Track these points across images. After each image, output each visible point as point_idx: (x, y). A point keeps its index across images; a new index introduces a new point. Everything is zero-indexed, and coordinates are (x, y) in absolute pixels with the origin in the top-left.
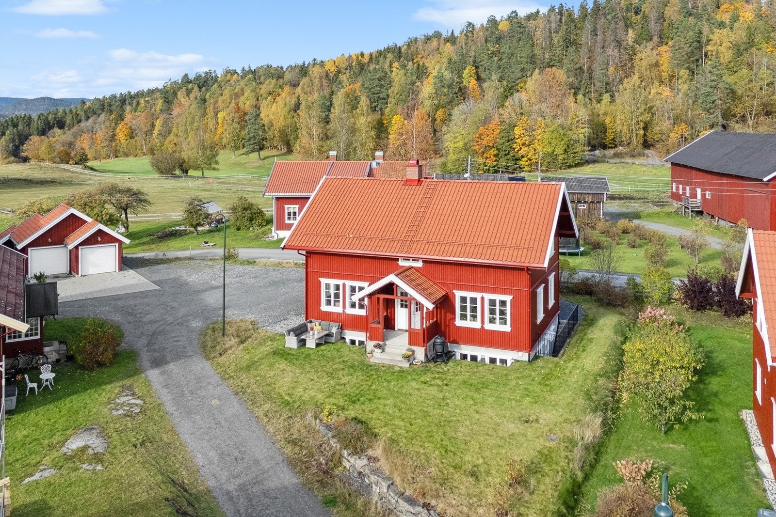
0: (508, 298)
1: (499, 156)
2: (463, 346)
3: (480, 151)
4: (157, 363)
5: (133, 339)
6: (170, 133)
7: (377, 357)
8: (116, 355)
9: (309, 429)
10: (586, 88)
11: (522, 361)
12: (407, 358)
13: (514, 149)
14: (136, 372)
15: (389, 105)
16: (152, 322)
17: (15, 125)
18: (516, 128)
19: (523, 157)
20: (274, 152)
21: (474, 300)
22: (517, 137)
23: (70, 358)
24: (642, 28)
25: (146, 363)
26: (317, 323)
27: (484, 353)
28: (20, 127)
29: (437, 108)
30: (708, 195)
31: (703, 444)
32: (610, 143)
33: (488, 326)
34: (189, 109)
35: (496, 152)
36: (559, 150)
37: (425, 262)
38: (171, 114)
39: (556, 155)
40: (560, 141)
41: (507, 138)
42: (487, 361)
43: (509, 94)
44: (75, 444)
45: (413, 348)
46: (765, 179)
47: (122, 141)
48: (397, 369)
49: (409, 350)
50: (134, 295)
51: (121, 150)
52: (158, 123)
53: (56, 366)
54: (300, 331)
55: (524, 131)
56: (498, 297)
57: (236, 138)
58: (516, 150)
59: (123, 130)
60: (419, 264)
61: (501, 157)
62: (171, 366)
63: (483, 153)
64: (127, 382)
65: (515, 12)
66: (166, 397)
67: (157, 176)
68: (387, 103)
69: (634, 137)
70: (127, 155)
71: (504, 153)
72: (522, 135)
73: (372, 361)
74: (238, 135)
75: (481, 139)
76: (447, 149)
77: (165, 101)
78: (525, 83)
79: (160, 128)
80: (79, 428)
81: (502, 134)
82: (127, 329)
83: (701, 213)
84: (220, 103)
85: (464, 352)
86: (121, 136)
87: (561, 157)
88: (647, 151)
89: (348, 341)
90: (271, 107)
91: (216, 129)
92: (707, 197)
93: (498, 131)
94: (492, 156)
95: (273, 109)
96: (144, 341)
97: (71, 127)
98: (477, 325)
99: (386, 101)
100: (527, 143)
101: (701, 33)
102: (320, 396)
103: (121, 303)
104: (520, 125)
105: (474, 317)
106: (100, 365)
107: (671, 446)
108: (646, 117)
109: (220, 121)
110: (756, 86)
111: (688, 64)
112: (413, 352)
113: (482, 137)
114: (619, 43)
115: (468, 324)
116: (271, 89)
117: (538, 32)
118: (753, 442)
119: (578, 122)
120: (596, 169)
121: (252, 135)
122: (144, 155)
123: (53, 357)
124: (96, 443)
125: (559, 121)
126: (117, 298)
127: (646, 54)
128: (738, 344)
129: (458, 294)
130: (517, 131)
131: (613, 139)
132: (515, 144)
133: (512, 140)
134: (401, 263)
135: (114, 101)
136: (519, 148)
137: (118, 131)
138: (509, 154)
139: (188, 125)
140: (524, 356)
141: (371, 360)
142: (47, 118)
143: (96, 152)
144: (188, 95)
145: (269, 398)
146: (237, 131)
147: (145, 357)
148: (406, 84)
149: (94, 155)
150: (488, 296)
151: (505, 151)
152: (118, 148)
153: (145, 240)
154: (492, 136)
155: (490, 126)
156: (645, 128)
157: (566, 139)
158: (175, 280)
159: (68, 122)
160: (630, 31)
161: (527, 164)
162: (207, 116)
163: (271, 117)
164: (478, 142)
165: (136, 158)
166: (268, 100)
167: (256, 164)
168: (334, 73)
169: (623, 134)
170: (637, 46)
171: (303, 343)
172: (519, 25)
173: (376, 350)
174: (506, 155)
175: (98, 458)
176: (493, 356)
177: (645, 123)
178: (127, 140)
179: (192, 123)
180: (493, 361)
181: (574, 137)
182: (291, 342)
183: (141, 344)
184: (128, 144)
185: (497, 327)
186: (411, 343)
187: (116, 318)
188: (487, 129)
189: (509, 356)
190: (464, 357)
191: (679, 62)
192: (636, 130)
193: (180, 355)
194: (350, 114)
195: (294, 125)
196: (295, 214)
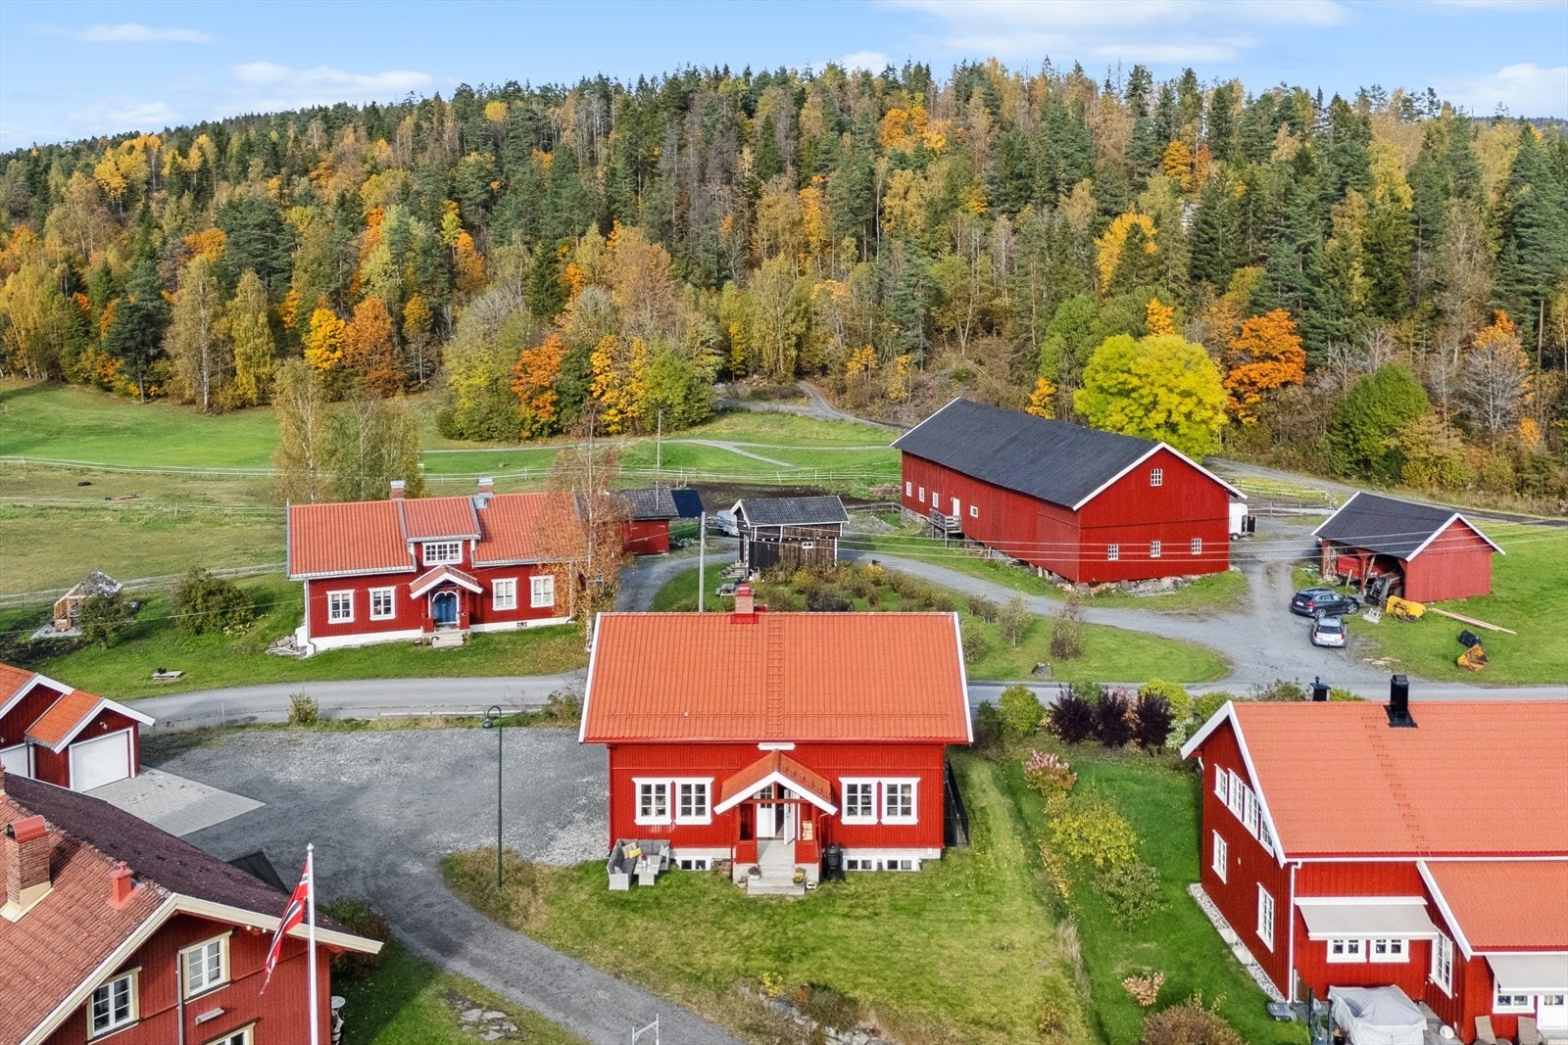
0: (914, 781)
1: (562, 405)
2: (851, 851)
3: (526, 396)
7: (756, 887)
10: (687, 266)
11: (933, 861)
12: (798, 882)
13: (592, 392)
15: (293, 284)
18: (595, 355)
19: (609, 407)
21: (865, 788)
22: (597, 371)
24: (766, 146)
26: (634, 844)
27: (878, 857)
29: (404, 297)
30: (974, 512)
31: (1173, 937)
32: (738, 369)
33: (887, 820)
35: (555, 397)
36: (676, 396)
37: (799, 744)
39: (670, 406)
40: (678, 381)
41: (577, 373)
42: (885, 867)
43: (547, 272)
45: (803, 866)
46: (1075, 508)
48: (791, 900)
49: (799, 870)
50: (240, 826)
55: (609, 361)
56: (900, 782)
58: (595, 395)
60: (791, 747)
61: (566, 406)
63: (531, 398)
64: (441, 987)
65: (516, 83)
68: (289, 279)
69: (782, 361)
71: (572, 400)
72: (607, 369)
73: (751, 892)
75: (526, 373)
76: (452, 388)
78: (571, 246)
81: (568, 366)
83: (961, 536)
85: (853, 858)
87: (679, 409)
88: (804, 385)
89: (679, 863)
92: (972, 514)
93: (559, 359)
94: (548, 405)
98: (870, 820)
99: (287, 275)
100: (616, 382)
101: (872, 172)
102: (734, 960)
104: (602, 350)
105: (867, 810)
107: (1145, 945)
108: (799, 327)
110: (974, 282)
111: (855, 228)
112: (804, 871)
113: (529, 370)
114: (729, 175)
115: (859, 820)
117: (568, 132)
118: (1216, 924)
119: (702, 343)
120: (738, 429)
125: (671, 342)
127: (778, 200)
128: (1138, 788)
129: (846, 782)
130: (597, 360)
131: (743, 361)
132: (594, 385)
133: (586, 376)
134: (762, 747)
136: (600, 391)
138: (581, 401)
140: (934, 853)
141: (749, 892)
145: (665, 974)
148: (331, 242)
150: (887, 782)
151: (574, 395)
154: (549, 368)
155: (544, 348)
156: (798, 346)
157: (686, 377)
160: (746, 151)
161: (617, 419)
164: (519, 378)
168: (120, 191)
169: (764, 356)
170: (762, 182)
172: (529, 114)
173: (752, 877)
174: (575, 403)
176: (893, 858)
177: (799, 337)
180: (892, 865)
181: (698, 372)
182: (619, 882)
185: (899, 820)
186: (798, 860)
188: (537, 355)
189: (912, 857)
190: (853, 864)
191: (841, 224)
192: (785, 350)
194: (219, 308)
195: (69, 323)
196: (346, 605)
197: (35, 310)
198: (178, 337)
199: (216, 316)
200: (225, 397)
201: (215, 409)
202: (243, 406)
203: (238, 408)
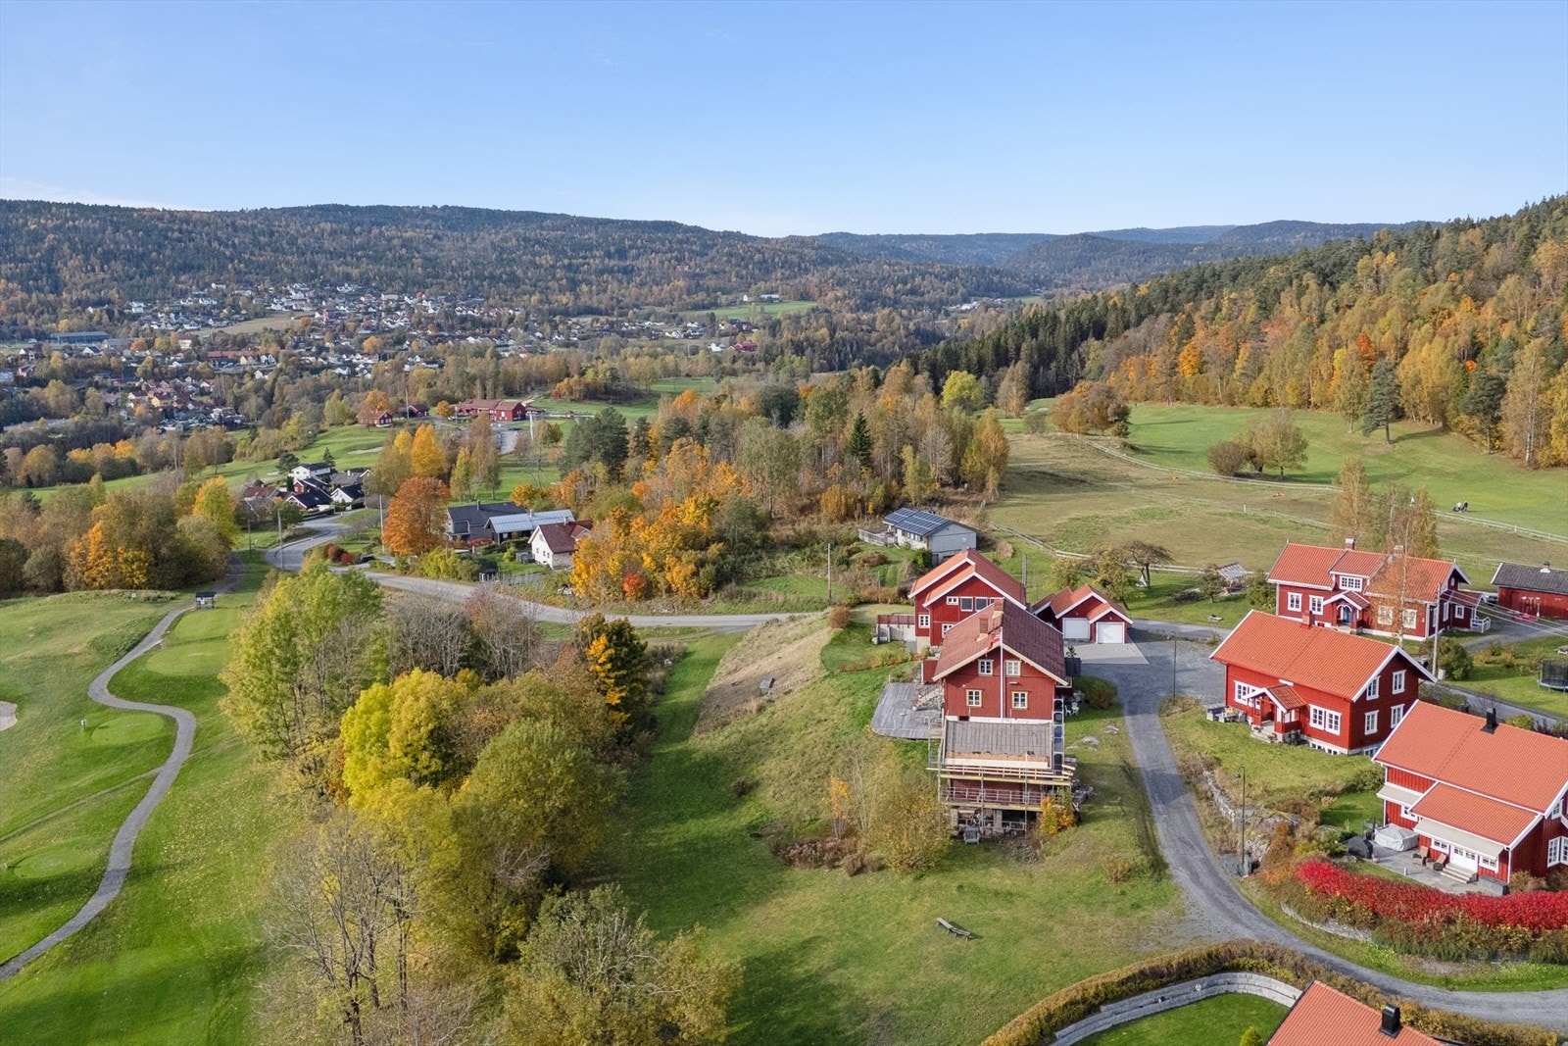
0: (1341, 715)
2: (1313, 739)
4: (1132, 713)
5: (1122, 697)
6: (1259, 373)
7: (1254, 734)
8: (1110, 704)
9: (1194, 758)
11: (1346, 754)
12: (1271, 738)
14: (1120, 715)
16: (1136, 688)
17: (1034, 334)
20: (1420, 427)
21: (1321, 712)
23: (1087, 701)
25: (1125, 712)
26: (1232, 709)
27: (1326, 746)
28: (1041, 337)
33: (1328, 730)
34: (1290, 337)
37: (1295, 683)
38: (1262, 341)
42: (1327, 751)
44: (1086, 739)
47: (1188, 376)
48: (1263, 743)
49: (1273, 734)
50: (1131, 666)
51: (1185, 391)
52: (1244, 353)
53: (1079, 703)
54: (1217, 711)
56: (1334, 713)
57: (1356, 401)
59: (1189, 358)
60: (1291, 684)
62: (1138, 716)
64: (1114, 719)
66: (1131, 730)
67: (1215, 476)
70: (1193, 400)
74: (1360, 396)
77: (1260, 307)
79: (1245, 364)
80: (1089, 734)
82: (1120, 689)
84: (1341, 331)
85: (1314, 743)
86: (1186, 370)
90: (1420, 351)
91: (1331, 375)
95: (1424, 353)
96: (1128, 699)
97: (1115, 335)
98: (1321, 727)
103: (1121, 671)
105: (1320, 723)
106: (1102, 708)
109: (1336, 364)
112: (1276, 735)
115: (1316, 726)
116: (1438, 304)
121: (1376, 403)
122: (1220, 403)
123: (1078, 699)
124: (1096, 742)
126: (1120, 667)
129: (1312, 707)
134: (1281, 681)
135: (1184, 283)
137: (1181, 359)
139: (1286, 364)
140: (1347, 751)
141: (1251, 735)
142: (1078, 319)
143: (1148, 388)
144: (1298, 297)
145: (1182, 741)
146: (1358, 389)
147: (1126, 708)
149: (1144, 393)
150: (1329, 712)
152: (1181, 387)
153: (1163, 600)
158: (1161, 658)
159: (1110, 325)
162: (1318, 354)
163: (1420, 366)
165: (1206, 407)
166: (1423, 329)
167: (1381, 450)
171: (1217, 719)
173: (1255, 730)
175: (1095, 746)
176: (1330, 748)
178: (1194, 374)
179: (1293, 362)
180: (1330, 751)
182: (1210, 717)
183: (1126, 700)
184: (1196, 381)
185: (1333, 731)
186: (1275, 730)
187: (1116, 681)
189: (1339, 750)
190: (1314, 746)
193: (1146, 711)
194: (1543, 385)
195: (1457, 384)
196: (1297, 602)
197: (1435, 371)
198: (1511, 405)
199: (1540, 391)
200: (1542, 457)
201: (1535, 465)
202: (1557, 465)
203: (1553, 466)
